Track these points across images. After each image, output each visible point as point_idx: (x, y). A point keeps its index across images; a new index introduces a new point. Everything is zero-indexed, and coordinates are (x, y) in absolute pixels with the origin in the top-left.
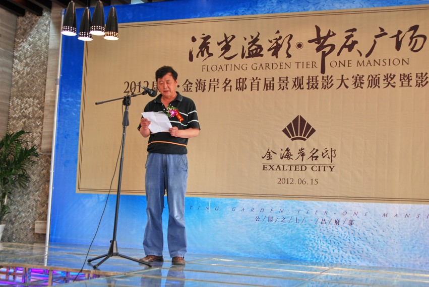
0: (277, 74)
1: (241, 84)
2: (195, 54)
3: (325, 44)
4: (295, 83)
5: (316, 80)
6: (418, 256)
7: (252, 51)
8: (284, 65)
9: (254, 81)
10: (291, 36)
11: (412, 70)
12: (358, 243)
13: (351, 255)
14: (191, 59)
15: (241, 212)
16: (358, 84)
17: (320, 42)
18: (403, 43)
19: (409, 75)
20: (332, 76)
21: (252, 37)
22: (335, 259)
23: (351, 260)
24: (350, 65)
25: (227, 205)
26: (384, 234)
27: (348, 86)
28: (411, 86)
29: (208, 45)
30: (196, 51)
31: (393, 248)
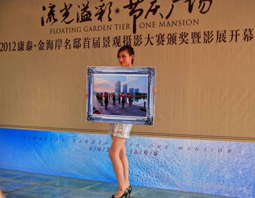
0: (102, 34)
1: (77, 43)
2: (45, 20)
3: (136, 9)
4: (114, 41)
5: (130, 39)
6: (205, 181)
7: (84, 16)
8: (106, 27)
9: (86, 40)
10: (111, 3)
11: (201, 29)
12: (161, 170)
13: (156, 179)
14: (43, 24)
15: (79, 143)
16: (160, 42)
17: (132, 7)
18: (194, 6)
19: (198, 33)
20: (141, 35)
21: (84, 5)
22: (144, 182)
23: (156, 182)
24: (154, 26)
25: (69, 137)
26: (180, 163)
27: (152, 43)
28: (200, 42)
29: (54, 13)
30: (46, 18)
31: (186, 175)
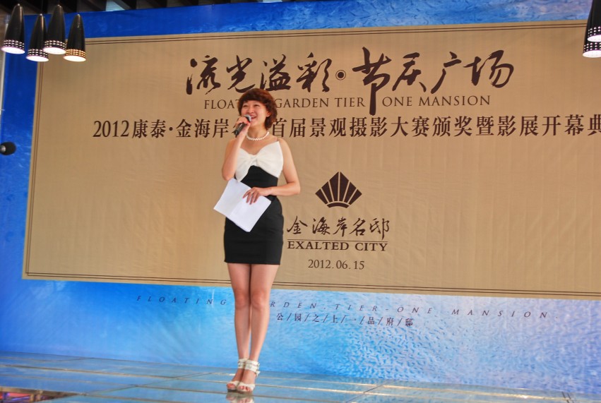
0: (309, 114)
2: (194, 84)
3: (376, 73)
4: (333, 126)
5: (363, 123)
6: (500, 369)
7: (275, 81)
8: (318, 101)
10: (330, 62)
11: (494, 111)
12: (419, 351)
13: (408, 368)
14: (189, 90)
16: (421, 130)
17: (370, 70)
18: (481, 74)
19: (489, 118)
20: (385, 119)
21: (275, 62)
22: (386, 373)
23: (409, 374)
24: (410, 103)
26: (454, 338)
27: (407, 132)
28: (492, 134)
29: (214, 72)
30: (196, 80)
31: (465, 358)
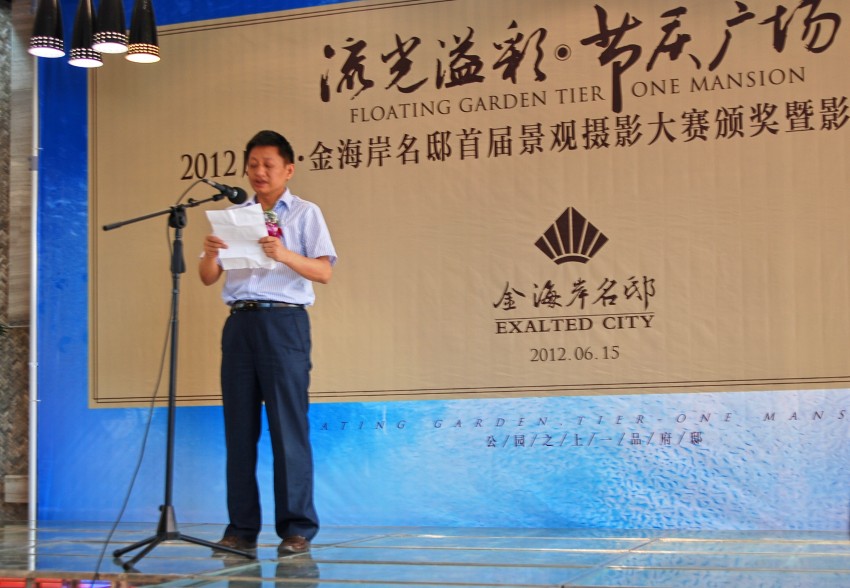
0: (516, 118)
1: (439, 146)
2: (332, 85)
3: (620, 45)
4: (556, 135)
5: (603, 127)
7: (459, 70)
8: (529, 97)
9: (467, 135)
10: (543, 32)
11: (812, 92)
12: (714, 482)
13: (699, 509)
14: (325, 95)
15: (453, 429)
16: (696, 131)
17: (608, 42)
18: (788, 33)
19: (805, 104)
20: (637, 116)
21: (457, 39)
22: (665, 520)
23: (701, 519)
24: (676, 89)
25: (422, 415)
26: (769, 459)
27: (673, 135)
28: (812, 129)
29: (361, 63)
30: (335, 78)
31: (790, 489)
